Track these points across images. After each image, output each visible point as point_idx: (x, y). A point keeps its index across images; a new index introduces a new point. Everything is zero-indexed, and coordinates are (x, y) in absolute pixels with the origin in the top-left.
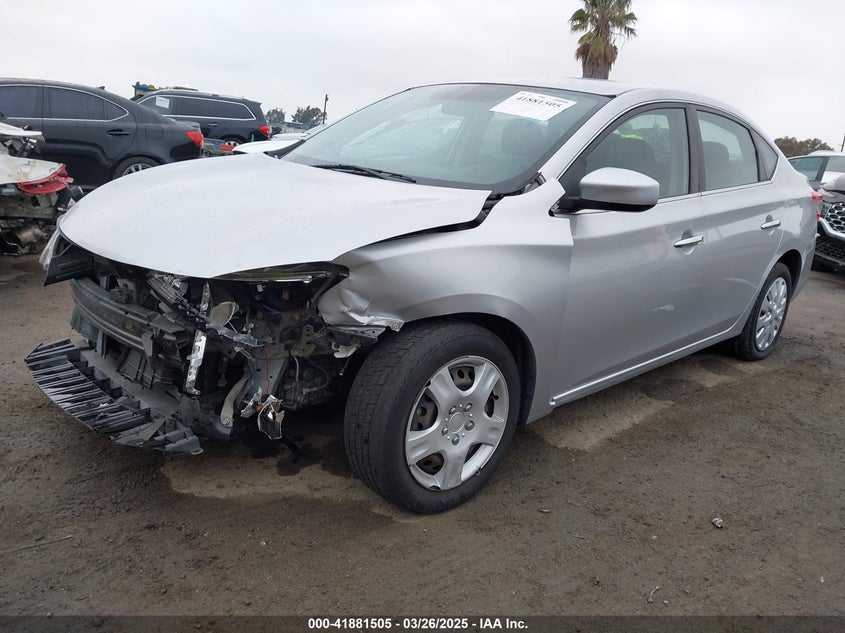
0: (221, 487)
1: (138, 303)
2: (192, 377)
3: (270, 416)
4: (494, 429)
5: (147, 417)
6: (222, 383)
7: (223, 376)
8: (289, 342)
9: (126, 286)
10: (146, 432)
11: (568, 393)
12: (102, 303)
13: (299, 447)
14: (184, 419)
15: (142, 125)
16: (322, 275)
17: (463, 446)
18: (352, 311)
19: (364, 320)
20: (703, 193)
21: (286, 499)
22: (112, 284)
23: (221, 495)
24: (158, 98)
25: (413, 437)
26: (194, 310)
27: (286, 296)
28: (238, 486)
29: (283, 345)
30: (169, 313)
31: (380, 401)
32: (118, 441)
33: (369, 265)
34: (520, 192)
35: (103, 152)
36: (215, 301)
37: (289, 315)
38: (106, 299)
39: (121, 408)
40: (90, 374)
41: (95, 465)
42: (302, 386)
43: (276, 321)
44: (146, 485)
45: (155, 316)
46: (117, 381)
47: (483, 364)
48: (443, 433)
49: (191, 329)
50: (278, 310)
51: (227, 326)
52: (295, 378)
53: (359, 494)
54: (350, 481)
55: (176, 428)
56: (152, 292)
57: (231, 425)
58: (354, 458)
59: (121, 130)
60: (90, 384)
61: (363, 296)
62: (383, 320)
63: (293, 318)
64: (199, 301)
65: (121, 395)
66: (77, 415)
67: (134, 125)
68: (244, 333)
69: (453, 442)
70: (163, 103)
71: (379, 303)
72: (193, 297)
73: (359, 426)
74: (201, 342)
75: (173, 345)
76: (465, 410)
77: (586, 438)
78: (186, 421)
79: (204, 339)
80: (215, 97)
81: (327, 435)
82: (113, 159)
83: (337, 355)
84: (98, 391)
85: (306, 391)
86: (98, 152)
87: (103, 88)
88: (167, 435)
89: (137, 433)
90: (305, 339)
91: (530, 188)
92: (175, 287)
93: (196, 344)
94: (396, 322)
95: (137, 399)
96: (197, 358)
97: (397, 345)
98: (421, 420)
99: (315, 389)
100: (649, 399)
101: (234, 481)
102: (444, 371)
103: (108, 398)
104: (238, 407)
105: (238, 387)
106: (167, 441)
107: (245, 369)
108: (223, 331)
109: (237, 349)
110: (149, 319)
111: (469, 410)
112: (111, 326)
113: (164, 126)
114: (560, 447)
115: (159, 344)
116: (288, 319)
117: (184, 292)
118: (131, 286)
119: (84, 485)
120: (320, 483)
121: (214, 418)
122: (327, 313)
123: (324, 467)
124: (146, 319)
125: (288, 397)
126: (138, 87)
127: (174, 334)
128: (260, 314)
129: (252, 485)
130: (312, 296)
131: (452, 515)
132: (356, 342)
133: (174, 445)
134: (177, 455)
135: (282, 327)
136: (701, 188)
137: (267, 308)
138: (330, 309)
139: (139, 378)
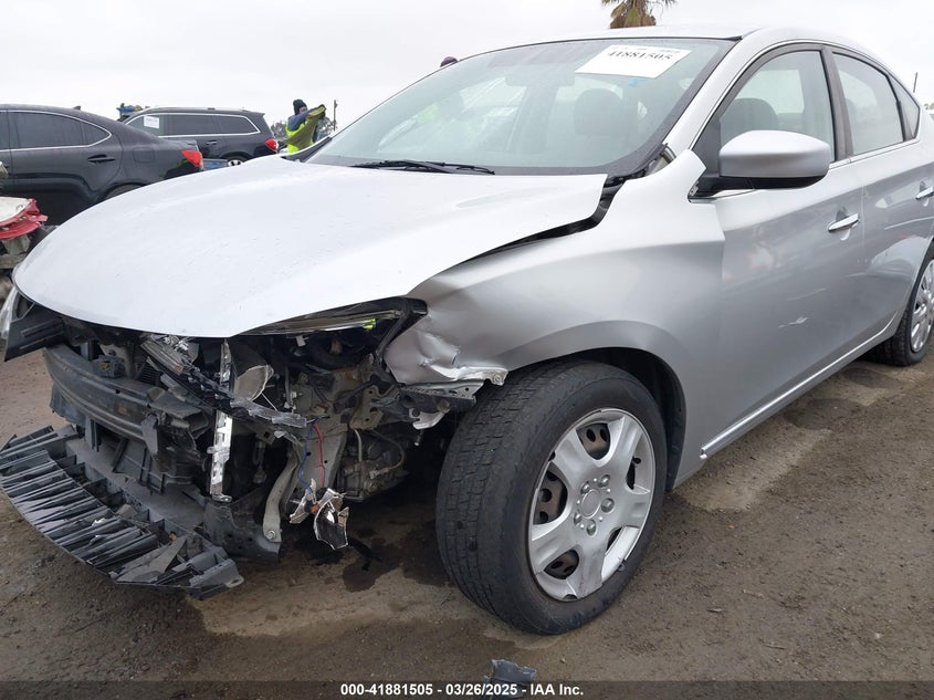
0: (273, 618)
1: (134, 377)
2: (217, 478)
3: (330, 517)
4: (639, 505)
5: (162, 536)
6: (260, 478)
7: (260, 467)
8: (347, 410)
9: (114, 353)
10: (160, 560)
11: (718, 439)
12: (84, 379)
13: (369, 545)
14: (212, 535)
15: (129, 148)
16: (389, 317)
17: (602, 535)
18: (435, 363)
19: (453, 373)
20: (852, 159)
21: (363, 628)
22: (96, 353)
23: (273, 630)
24: (146, 117)
25: (538, 533)
26: (211, 382)
27: (336, 348)
28: (295, 614)
29: (339, 416)
30: (176, 389)
31: (488, 488)
32: (120, 579)
33: (455, 295)
34: (642, 173)
35: (85, 183)
36: (239, 367)
37: (343, 374)
38: (87, 373)
39: (125, 525)
40: (79, 474)
41: (96, 602)
42: (369, 467)
43: (327, 384)
44: (169, 626)
45: (158, 393)
46: (116, 483)
47: (619, 418)
48: (576, 521)
49: (209, 409)
50: (331, 369)
51: (259, 401)
52: (357, 457)
53: (462, 611)
54: (446, 591)
55: (202, 549)
56: (149, 361)
57: (279, 539)
58: (456, 570)
59: (104, 156)
60: (80, 490)
61: (449, 339)
62: (479, 371)
63: (349, 378)
64: (216, 367)
65: (123, 502)
66: (61, 542)
67: (118, 148)
68: (285, 410)
69: (588, 530)
70: (152, 123)
71: (473, 348)
72: (207, 362)
73: (460, 525)
74: (225, 428)
75: (187, 435)
76: (601, 485)
77: (739, 493)
78: (215, 537)
79: (229, 421)
80: (211, 110)
81: (403, 524)
82: (98, 191)
83: (417, 426)
84: (91, 500)
85: (373, 474)
86: (79, 183)
87: (79, 108)
88: (191, 561)
89: (148, 563)
90: (368, 405)
91: (654, 166)
92: (180, 350)
93: (219, 430)
94: (497, 372)
95: (146, 507)
96: (222, 449)
97: (502, 405)
98: (546, 508)
99: (386, 470)
100: (798, 430)
101: (289, 607)
102: (572, 436)
103: (105, 510)
104: (286, 509)
105: (282, 482)
106: (190, 572)
107: (290, 455)
108: (256, 411)
109: (279, 434)
110: (149, 398)
111: (607, 484)
112: (100, 410)
113: (155, 147)
114: (709, 510)
115: (165, 434)
116: (343, 379)
117: (194, 356)
118: (121, 353)
119: (81, 635)
120: (405, 598)
121: (254, 531)
122: (399, 368)
123: (407, 572)
124: (145, 399)
125: (350, 484)
126: (122, 109)
127: (186, 419)
128: (304, 378)
129: (312, 610)
130: (377, 347)
131: (595, 628)
132: (445, 407)
133: (201, 577)
134: (207, 591)
135: (334, 393)
136: (849, 153)
137: (314, 367)
138: (403, 361)
139: (144, 479)
